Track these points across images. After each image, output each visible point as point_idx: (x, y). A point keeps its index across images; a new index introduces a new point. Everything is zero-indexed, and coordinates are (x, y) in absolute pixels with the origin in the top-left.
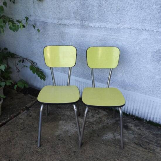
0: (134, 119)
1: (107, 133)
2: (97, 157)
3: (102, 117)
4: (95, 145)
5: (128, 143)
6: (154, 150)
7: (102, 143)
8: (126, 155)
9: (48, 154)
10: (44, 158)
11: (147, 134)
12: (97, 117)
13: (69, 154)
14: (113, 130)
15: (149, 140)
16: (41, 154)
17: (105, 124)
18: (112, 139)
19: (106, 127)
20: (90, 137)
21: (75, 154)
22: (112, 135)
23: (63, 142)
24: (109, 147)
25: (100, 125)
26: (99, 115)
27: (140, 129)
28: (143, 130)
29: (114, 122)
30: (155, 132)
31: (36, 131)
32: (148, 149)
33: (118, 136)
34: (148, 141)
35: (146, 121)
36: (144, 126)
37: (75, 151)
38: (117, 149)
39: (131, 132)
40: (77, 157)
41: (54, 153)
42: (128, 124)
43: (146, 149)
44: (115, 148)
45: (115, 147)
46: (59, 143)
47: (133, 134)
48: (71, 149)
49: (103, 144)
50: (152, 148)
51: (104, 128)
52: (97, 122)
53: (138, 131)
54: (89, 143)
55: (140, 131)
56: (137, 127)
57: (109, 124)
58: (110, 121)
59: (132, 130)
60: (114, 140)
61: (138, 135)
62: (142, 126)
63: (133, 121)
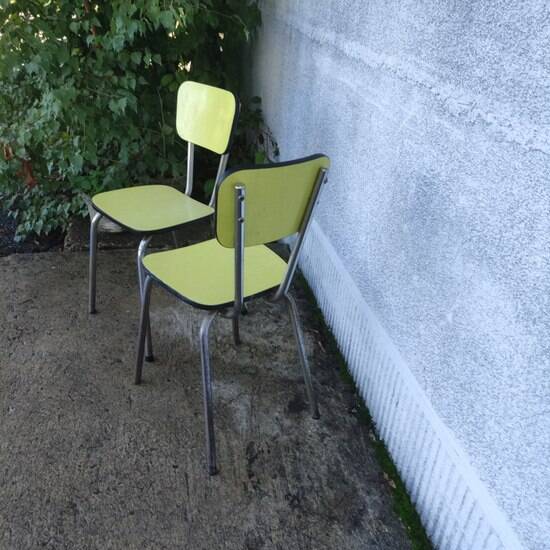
1: (232, 382)
2: (134, 398)
3: (285, 351)
4: (169, 381)
5: (236, 432)
6: (263, 494)
7: (189, 388)
8: (186, 443)
9: (82, 332)
10: (66, 331)
11: (319, 457)
12: (271, 342)
13: (105, 357)
14: (254, 388)
15: (295, 469)
16: (72, 324)
17: (261, 366)
18: (221, 398)
19: (253, 371)
20: (186, 362)
21: (112, 364)
22: (236, 393)
23: (131, 333)
24: (185, 404)
25: (248, 360)
26: (285, 341)
28: (326, 445)
29: (290, 378)
30: (351, 474)
32: (254, 479)
33: (246, 405)
34: (289, 469)
35: (377, 437)
36: (348, 441)
37: (123, 360)
39: (287, 422)
40: (106, 370)
41: (89, 337)
43: (251, 475)
45: (196, 414)
46: (123, 330)
47: (282, 430)
48: (122, 351)
49: (186, 391)
50: (266, 487)
51: (243, 370)
52: (253, 350)
53: (311, 436)
54: (167, 368)
55: (316, 439)
56: (325, 429)
57: (271, 373)
58: (287, 369)
59: (299, 423)
60: (220, 403)
61: (291, 440)
62: (344, 435)
63: (342, 412)
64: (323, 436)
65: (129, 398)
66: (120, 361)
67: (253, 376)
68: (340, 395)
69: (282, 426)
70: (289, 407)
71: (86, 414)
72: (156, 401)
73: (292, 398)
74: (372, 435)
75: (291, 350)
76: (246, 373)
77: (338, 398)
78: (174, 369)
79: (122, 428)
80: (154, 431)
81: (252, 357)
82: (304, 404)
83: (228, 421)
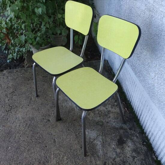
0: (145, 143)
1: (94, 130)
2: (56, 140)
3: (113, 113)
4: (69, 130)
5: (98, 156)
9: (34, 106)
10: (28, 106)
12: (107, 109)
13: (43, 119)
14: (103, 133)
16: (30, 103)
17: (104, 121)
18: (90, 138)
19: (101, 124)
20: (75, 120)
21: (46, 122)
22: (96, 136)
23: (52, 106)
24: (76, 142)
25: (98, 118)
26: (112, 108)
27: (134, 159)
28: (135, 162)
29: (116, 127)
31: (49, 84)
33: (101, 142)
35: (157, 158)
36: (145, 160)
37: (50, 120)
38: (80, 151)
39: (118, 150)
40: (44, 126)
41: (36, 109)
42: (129, 140)
44: (80, 148)
46: (49, 105)
47: (117, 155)
48: (50, 116)
49: (76, 135)
51: (97, 123)
52: (100, 113)
53: (129, 158)
54: (67, 123)
55: (131, 159)
56: (134, 153)
57: (108, 124)
58: (114, 122)
59: (123, 151)
60: (90, 141)
61: (121, 160)
62: (142, 157)
63: (140, 144)
64: (134, 158)
65: (54, 140)
66: (49, 121)
67: (102, 126)
68: (138, 135)
69: (116, 152)
70: (118, 141)
71: (38, 149)
72: (65, 141)
73: (118, 137)
74: (154, 157)
75: (115, 112)
76: (98, 125)
77: (137, 137)
78: (70, 124)
79: (53, 156)
80: (65, 157)
81: (100, 117)
82: (124, 140)
83: (94, 151)
